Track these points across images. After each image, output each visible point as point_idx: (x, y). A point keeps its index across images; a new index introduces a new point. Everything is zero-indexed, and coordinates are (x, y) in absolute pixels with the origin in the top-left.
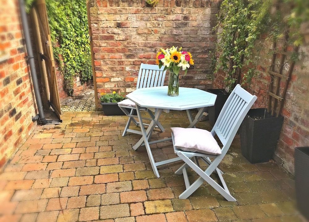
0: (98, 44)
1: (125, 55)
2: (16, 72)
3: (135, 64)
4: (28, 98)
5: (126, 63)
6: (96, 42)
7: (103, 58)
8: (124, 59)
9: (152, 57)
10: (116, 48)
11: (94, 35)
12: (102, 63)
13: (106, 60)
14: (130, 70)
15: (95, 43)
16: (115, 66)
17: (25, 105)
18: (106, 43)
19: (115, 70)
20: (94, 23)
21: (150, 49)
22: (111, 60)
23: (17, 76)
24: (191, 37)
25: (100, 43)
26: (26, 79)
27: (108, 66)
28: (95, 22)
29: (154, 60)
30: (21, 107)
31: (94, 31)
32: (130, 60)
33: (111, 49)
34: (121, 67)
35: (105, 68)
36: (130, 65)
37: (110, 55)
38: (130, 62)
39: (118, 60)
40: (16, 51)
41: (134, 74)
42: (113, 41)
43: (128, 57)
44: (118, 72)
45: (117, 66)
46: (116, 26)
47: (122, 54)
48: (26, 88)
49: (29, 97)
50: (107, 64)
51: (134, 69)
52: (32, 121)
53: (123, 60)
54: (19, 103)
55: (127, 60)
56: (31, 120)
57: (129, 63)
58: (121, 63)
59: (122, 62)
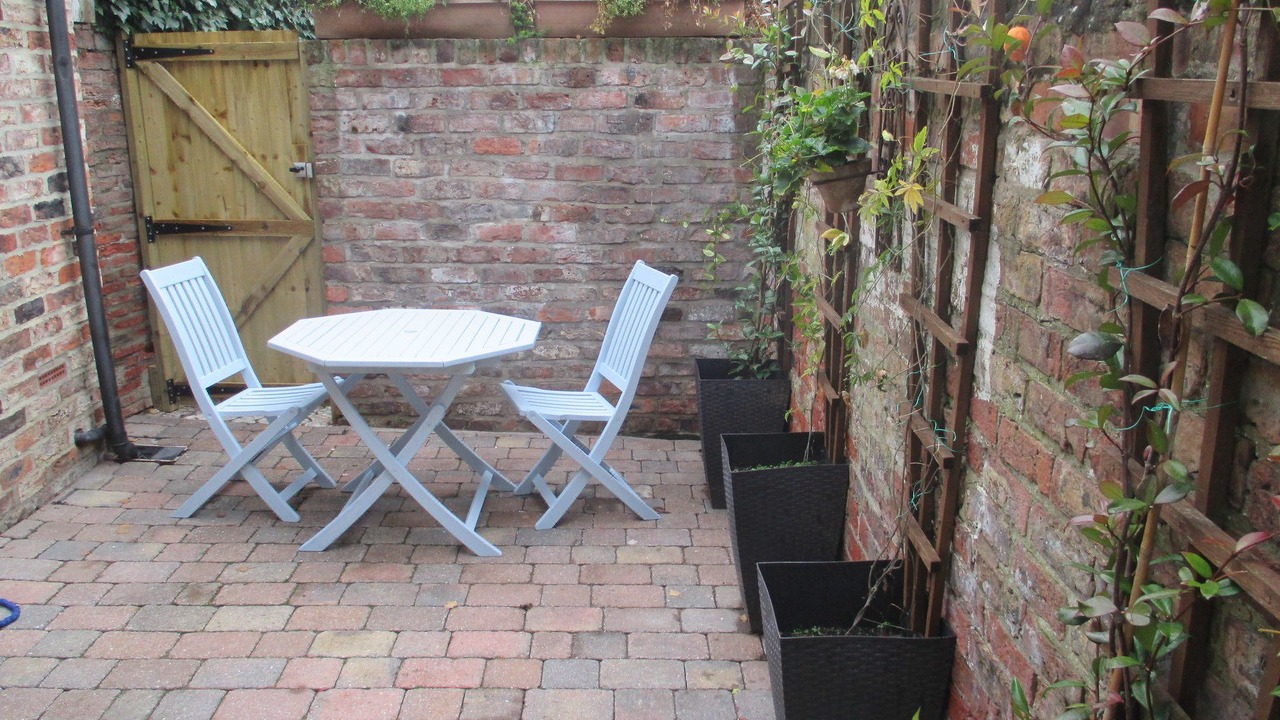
0: (335, 189)
1: (428, 227)
2: (20, 280)
3: (465, 259)
4: (63, 366)
5: (431, 254)
6: (329, 181)
7: (353, 237)
8: (423, 240)
9: (525, 234)
10: (398, 201)
11: (322, 156)
12: (348, 254)
13: (360, 243)
14: (446, 279)
15: (326, 184)
16: (392, 265)
17: (46, 388)
18: (362, 186)
19: (393, 278)
20: (324, 117)
21: (516, 208)
22: (378, 243)
23: (21, 294)
24: (666, 167)
25: (343, 186)
26: (63, 303)
27: (368, 265)
28: (324, 113)
29: (531, 245)
30: (28, 394)
31: (321, 145)
32: (448, 244)
33: (379, 204)
34: (412, 270)
35: (355, 269)
36: (447, 261)
37: (376, 227)
38: (446, 250)
39: (402, 244)
40: (27, 212)
41: (462, 293)
42: (387, 178)
43: (442, 231)
44: (403, 287)
45: (402, 265)
46: (396, 128)
47: (417, 225)
48: (57, 331)
49: (67, 364)
50: (366, 257)
51: (460, 277)
52: (74, 446)
53: (421, 244)
54: (19, 381)
55: (435, 243)
56: (72, 440)
57: (443, 256)
58: (415, 254)
59: (419, 250)
